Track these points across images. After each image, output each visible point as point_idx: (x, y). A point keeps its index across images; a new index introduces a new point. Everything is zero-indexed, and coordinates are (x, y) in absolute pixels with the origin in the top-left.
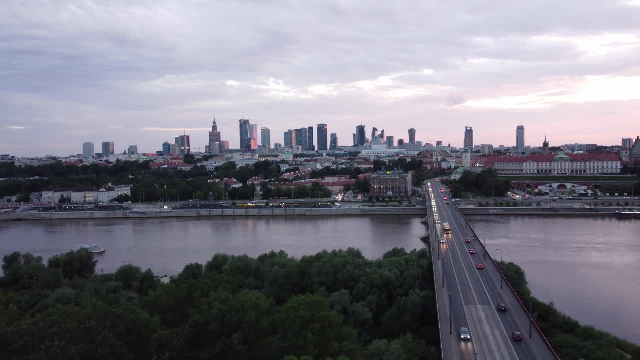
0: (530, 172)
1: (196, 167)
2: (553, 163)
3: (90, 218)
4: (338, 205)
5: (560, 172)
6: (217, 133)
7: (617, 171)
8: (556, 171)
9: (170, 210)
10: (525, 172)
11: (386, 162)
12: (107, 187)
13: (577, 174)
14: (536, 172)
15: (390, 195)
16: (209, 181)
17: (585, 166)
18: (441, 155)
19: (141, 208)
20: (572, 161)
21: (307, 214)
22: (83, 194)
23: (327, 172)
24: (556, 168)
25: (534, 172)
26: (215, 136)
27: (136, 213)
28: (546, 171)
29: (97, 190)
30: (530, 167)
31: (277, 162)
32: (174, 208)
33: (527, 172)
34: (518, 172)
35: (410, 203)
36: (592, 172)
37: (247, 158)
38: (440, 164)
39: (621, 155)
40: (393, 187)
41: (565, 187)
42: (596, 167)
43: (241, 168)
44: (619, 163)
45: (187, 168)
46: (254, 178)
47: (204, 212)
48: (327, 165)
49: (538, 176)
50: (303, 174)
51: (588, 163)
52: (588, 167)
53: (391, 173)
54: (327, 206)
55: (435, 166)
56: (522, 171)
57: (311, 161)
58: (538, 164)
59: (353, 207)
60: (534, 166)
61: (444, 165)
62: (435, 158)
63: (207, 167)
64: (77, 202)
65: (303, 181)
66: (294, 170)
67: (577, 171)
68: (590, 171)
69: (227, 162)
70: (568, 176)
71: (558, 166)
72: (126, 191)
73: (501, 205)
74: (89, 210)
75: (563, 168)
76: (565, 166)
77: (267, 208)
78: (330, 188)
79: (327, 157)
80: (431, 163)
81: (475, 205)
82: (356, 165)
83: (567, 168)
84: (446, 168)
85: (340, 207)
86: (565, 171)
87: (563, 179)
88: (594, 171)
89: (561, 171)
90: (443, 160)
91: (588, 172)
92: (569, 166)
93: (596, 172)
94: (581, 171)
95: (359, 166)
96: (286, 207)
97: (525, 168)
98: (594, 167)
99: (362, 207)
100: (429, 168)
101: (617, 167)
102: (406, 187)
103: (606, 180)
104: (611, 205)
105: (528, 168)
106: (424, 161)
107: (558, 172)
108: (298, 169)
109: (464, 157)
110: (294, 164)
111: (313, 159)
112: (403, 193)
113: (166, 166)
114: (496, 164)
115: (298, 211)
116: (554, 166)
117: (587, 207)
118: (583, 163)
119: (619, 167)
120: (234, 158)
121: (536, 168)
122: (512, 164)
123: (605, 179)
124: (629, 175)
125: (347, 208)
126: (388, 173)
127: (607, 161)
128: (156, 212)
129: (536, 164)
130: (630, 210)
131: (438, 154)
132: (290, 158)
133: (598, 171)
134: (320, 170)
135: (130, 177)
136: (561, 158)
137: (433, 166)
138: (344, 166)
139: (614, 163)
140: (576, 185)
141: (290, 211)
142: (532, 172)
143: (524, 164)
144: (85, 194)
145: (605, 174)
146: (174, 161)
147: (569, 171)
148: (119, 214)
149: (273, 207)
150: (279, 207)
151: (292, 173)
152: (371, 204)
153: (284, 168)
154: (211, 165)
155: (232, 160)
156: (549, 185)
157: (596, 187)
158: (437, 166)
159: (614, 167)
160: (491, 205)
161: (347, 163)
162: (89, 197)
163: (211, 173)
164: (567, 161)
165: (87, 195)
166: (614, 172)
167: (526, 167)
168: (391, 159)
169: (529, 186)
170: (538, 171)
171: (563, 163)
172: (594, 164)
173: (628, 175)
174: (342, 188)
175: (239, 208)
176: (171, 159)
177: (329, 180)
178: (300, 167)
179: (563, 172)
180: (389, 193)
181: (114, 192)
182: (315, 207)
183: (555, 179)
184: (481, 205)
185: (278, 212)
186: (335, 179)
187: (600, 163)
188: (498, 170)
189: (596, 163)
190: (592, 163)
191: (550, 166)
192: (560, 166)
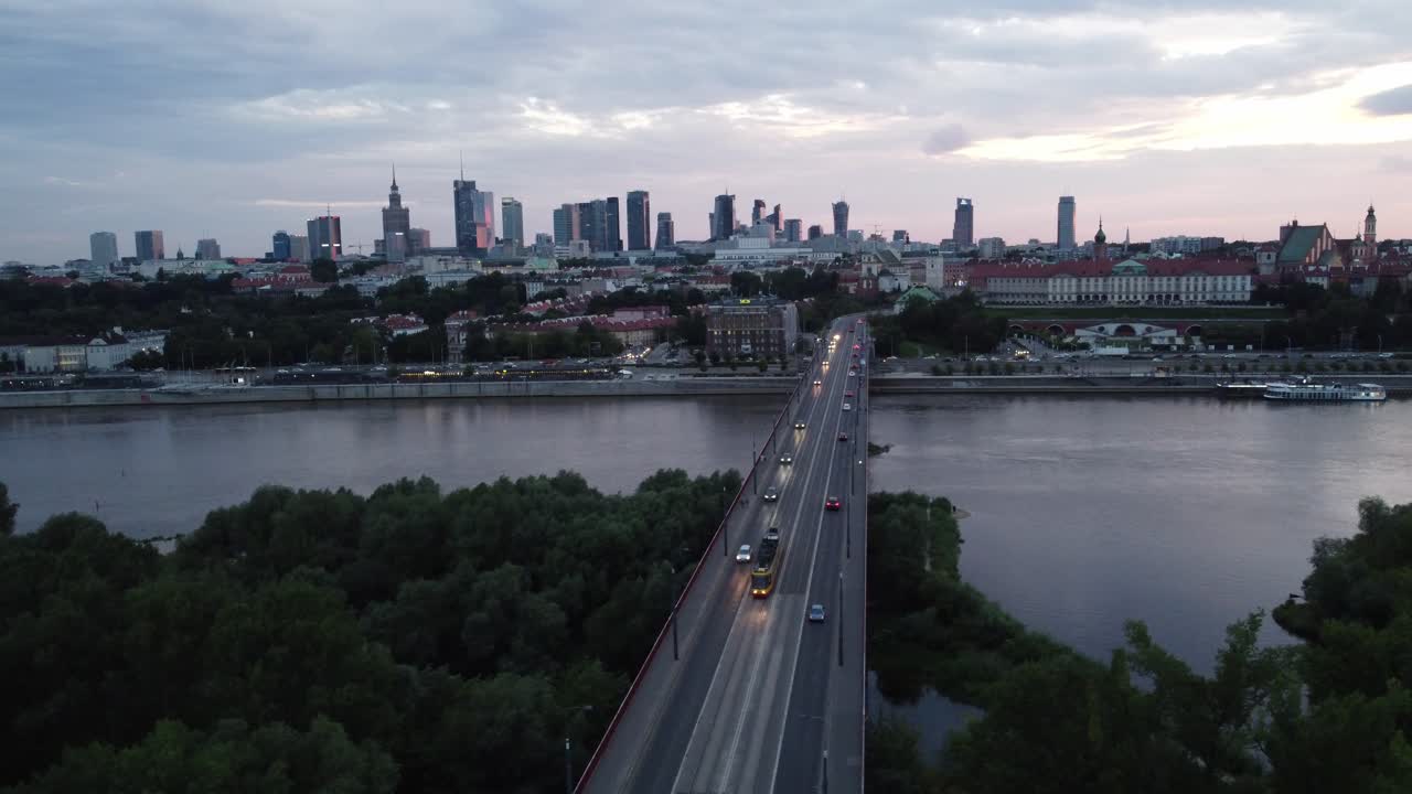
0: (1062, 298)
1: (335, 289)
2: (1110, 279)
3: (62, 407)
4: (625, 372)
5: (1124, 298)
6: (401, 210)
7: (1243, 296)
8: (1116, 297)
9: (248, 386)
10: (1050, 298)
11: (759, 278)
12: (109, 335)
13: (1160, 303)
14: (1074, 298)
15: (747, 349)
16: (353, 321)
17: (1178, 286)
18: (879, 262)
19: (182, 382)
20: (1150, 276)
21: (556, 393)
22: (52, 350)
23: (628, 299)
24: (1116, 290)
25: (1069, 298)
26: (396, 216)
27: (170, 393)
28: (1096, 297)
29: (86, 342)
30: (1062, 286)
31: (519, 277)
32: (258, 383)
33: (1054, 298)
34: (1036, 300)
35: (784, 368)
36: (1192, 298)
37: (455, 267)
38: (876, 280)
39: (1258, 261)
40: (753, 333)
41: (1131, 332)
42: (1200, 289)
43: (437, 290)
44: (1249, 278)
45: (314, 292)
46: (460, 313)
47: (324, 391)
48: (630, 282)
49: (1079, 307)
50: (572, 303)
51: (1184, 279)
52: (1183, 289)
53: (749, 301)
54: (601, 376)
55: (865, 286)
56: (1045, 295)
57: (596, 274)
58: (1080, 281)
59: (660, 379)
60: (1070, 286)
61: (886, 285)
62: (864, 268)
63: (360, 289)
64: (38, 368)
65: (564, 320)
66: (552, 296)
67: (1160, 297)
68: (1188, 297)
69: (408, 276)
70: (1142, 308)
71: (1120, 286)
72: (155, 343)
73: (979, 370)
74: (62, 387)
75: (1132, 289)
76: (1136, 286)
77: (467, 381)
78: (621, 336)
79: (637, 266)
80: (857, 279)
81: (924, 372)
82: (693, 284)
83: (1140, 289)
84: (888, 291)
85: (631, 377)
86: (1135, 297)
87: (1127, 314)
88: (1196, 297)
89: (1127, 297)
90: (884, 273)
91: (1183, 298)
92: (1143, 286)
93: (1200, 298)
94: (1168, 297)
95: (700, 287)
96: (507, 378)
97: (1050, 290)
98: (1196, 288)
99: (678, 378)
100: (852, 288)
101: (1243, 287)
102: (782, 334)
103: (1218, 316)
104: (1208, 369)
105: (1058, 290)
106: (843, 274)
107: (1120, 297)
108: (562, 293)
109: (928, 266)
110: (556, 280)
111: (603, 269)
112: (774, 345)
113: (268, 287)
114: (992, 280)
115: (537, 387)
116: (1113, 286)
117: (1157, 375)
118: (1173, 279)
119: (1248, 287)
120: (426, 266)
121: (1074, 289)
122: (1024, 281)
123: (1218, 314)
124: (1268, 306)
125: (646, 379)
126: (743, 301)
127: (1225, 274)
128: (215, 391)
129: (1074, 281)
130: (1246, 381)
131: (872, 260)
132: (551, 267)
133: (1204, 297)
134: (612, 295)
135: (183, 311)
136: (1128, 269)
137: (860, 285)
138: (666, 287)
139: (1239, 278)
140: (1154, 327)
141: (518, 388)
142: (1066, 298)
143: (1050, 281)
144: (58, 350)
145: (1219, 303)
146: (288, 276)
147: (1143, 297)
148: (131, 395)
149: (482, 378)
150: (494, 378)
151: (548, 301)
152: (697, 371)
153: (533, 289)
154: (370, 284)
155: (420, 273)
156: (1097, 327)
157: (1196, 331)
158: (868, 285)
159: (1239, 288)
160: (958, 371)
161: (673, 279)
162: (66, 358)
163: (369, 301)
164: (1140, 274)
165: (62, 354)
166: (1238, 298)
167: (1054, 286)
168: (771, 269)
169: (1055, 330)
170: (1079, 297)
171: (1132, 279)
172: (1196, 280)
173: (1265, 305)
174: (649, 335)
175: (405, 380)
176: (284, 271)
177: (622, 317)
178: (569, 289)
179: (1131, 298)
180: (743, 346)
181: (128, 346)
182: (573, 377)
183: (1112, 314)
184: (936, 371)
185: (491, 388)
186: (636, 316)
187: (1208, 278)
188: (995, 294)
189: (1200, 279)
190: (1192, 279)
191: (1104, 285)
192: (1124, 285)
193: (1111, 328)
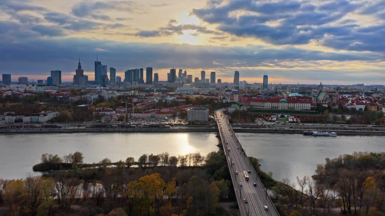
2: (279, 103)
6: (81, 70)
7: (309, 109)
8: (280, 108)
10: (265, 107)
13: (290, 110)
14: (271, 107)
17: (294, 106)
20: (288, 103)
24: (280, 106)
26: (80, 72)
28: (276, 108)
33: (266, 107)
34: (262, 108)
38: (222, 100)
39: (312, 99)
41: (284, 117)
42: (299, 106)
44: (310, 104)
48: (159, 98)
49: (272, 110)
52: (296, 106)
55: (219, 101)
56: (264, 107)
57: (149, 95)
60: (270, 105)
61: (224, 101)
62: (219, 97)
67: (290, 108)
68: (297, 108)
70: (286, 110)
76: (285, 105)
82: (176, 100)
84: (225, 103)
86: (285, 108)
89: (283, 108)
90: (224, 98)
91: (295, 108)
92: (287, 105)
94: (292, 108)
97: (265, 105)
98: (298, 106)
100: (216, 102)
101: (309, 106)
105: (267, 105)
106: (214, 98)
107: (281, 108)
109: (235, 97)
114: (251, 102)
117: (290, 129)
118: (293, 104)
121: (271, 105)
123: (303, 112)
124: (314, 111)
127: (305, 103)
129: (271, 103)
131: (221, 95)
132: (137, 93)
133: (300, 108)
136: (283, 101)
137: (218, 101)
139: (308, 104)
140: (289, 116)
143: (265, 103)
145: (303, 110)
147: (287, 108)
156: (276, 115)
157: (298, 117)
159: (308, 106)
164: (286, 102)
167: (266, 105)
168: (195, 96)
169: (267, 115)
170: (272, 107)
171: (284, 104)
172: (298, 104)
173: (313, 110)
187: (301, 104)
188: (252, 105)
189: (299, 104)
190: (297, 104)
191: (278, 105)
192: (282, 105)
193: (279, 115)
